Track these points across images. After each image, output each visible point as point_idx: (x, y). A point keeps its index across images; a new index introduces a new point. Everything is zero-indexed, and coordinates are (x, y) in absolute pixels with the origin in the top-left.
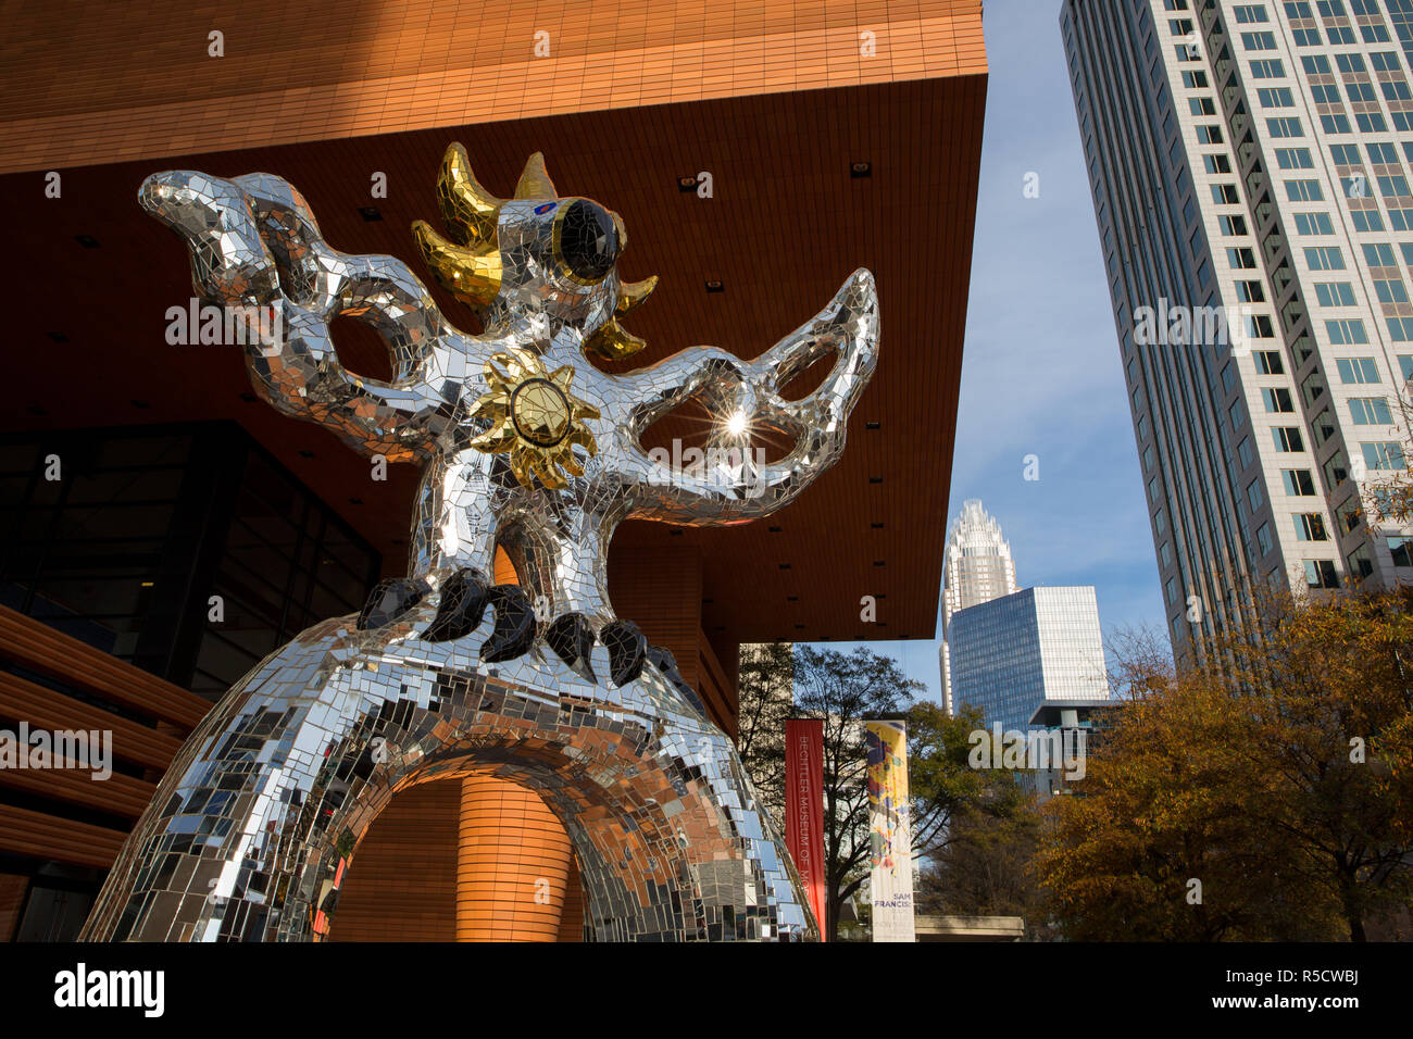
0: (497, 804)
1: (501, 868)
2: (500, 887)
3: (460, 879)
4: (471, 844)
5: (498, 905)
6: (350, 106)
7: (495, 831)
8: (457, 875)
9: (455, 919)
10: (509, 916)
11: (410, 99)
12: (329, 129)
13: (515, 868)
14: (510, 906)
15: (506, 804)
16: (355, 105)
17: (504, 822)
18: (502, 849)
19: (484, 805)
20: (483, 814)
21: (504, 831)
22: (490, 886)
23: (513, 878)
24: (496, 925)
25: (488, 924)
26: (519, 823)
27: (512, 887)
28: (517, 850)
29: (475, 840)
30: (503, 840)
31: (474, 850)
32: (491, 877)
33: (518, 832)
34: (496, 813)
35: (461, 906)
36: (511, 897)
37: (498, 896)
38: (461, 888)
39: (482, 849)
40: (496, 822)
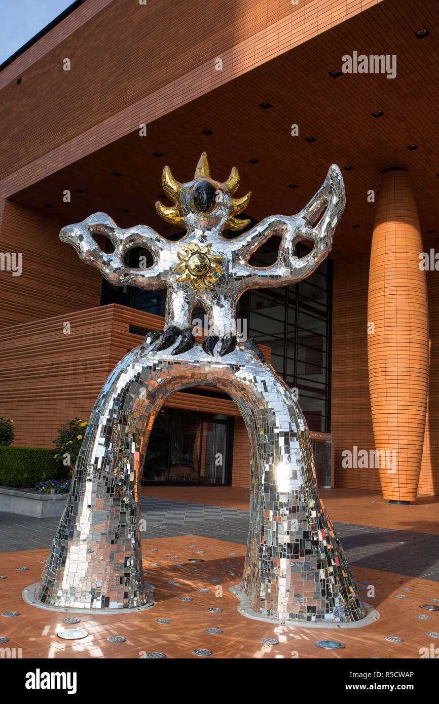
0: (384, 378)
1: (389, 407)
2: (389, 416)
3: (373, 413)
4: (375, 397)
5: (390, 424)
6: (240, 57)
7: (384, 390)
8: (371, 411)
9: (372, 431)
10: (396, 429)
11: (265, 43)
12: (234, 73)
13: (396, 407)
14: (396, 424)
15: (388, 378)
16: (242, 56)
17: (388, 386)
18: (389, 399)
19: (378, 378)
20: (378, 383)
21: (389, 390)
22: (385, 416)
23: (396, 411)
24: (390, 433)
25: (386, 433)
26: (396, 386)
27: (396, 416)
28: (396, 399)
29: (376, 395)
30: (389, 394)
31: (376, 399)
32: (385, 411)
33: (396, 390)
34: (384, 382)
35: (374, 425)
36: (396, 420)
37: (389, 420)
38: (373, 417)
39: (379, 399)
40: (384, 386)
